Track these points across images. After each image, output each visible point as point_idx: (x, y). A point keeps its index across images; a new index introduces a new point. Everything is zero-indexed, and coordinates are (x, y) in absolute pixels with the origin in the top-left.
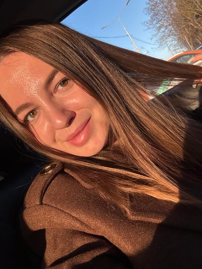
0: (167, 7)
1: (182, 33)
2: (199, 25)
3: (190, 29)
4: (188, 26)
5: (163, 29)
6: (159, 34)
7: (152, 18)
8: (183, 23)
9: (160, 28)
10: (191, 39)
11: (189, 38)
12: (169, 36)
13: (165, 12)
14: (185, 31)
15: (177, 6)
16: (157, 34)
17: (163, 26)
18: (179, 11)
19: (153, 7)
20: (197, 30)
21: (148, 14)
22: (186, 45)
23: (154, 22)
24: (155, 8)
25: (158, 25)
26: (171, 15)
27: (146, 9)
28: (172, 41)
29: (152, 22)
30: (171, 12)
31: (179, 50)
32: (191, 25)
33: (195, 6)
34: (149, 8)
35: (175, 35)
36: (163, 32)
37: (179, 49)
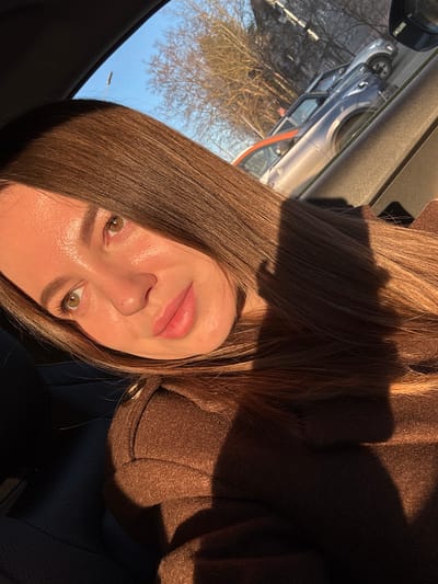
0: (189, 71)
1: (234, 112)
2: (261, 89)
3: (247, 100)
4: (241, 96)
5: (195, 114)
6: (191, 124)
7: (168, 98)
8: (229, 93)
9: (189, 112)
10: (255, 119)
11: (250, 118)
12: (211, 123)
13: (190, 80)
14: (238, 106)
15: (208, 64)
16: (187, 125)
17: (194, 106)
18: (216, 71)
19: (163, 76)
20: (261, 100)
21: (157, 92)
22: (247, 131)
23: (175, 104)
24: (167, 77)
25: (183, 108)
26: (203, 82)
27: (149, 83)
28: (221, 131)
29: (170, 104)
30: (201, 78)
31: (238, 146)
32: (246, 93)
33: (242, 56)
34: (155, 80)
35: (223, 119)
36: (198, 118)
37: (237, 143)
